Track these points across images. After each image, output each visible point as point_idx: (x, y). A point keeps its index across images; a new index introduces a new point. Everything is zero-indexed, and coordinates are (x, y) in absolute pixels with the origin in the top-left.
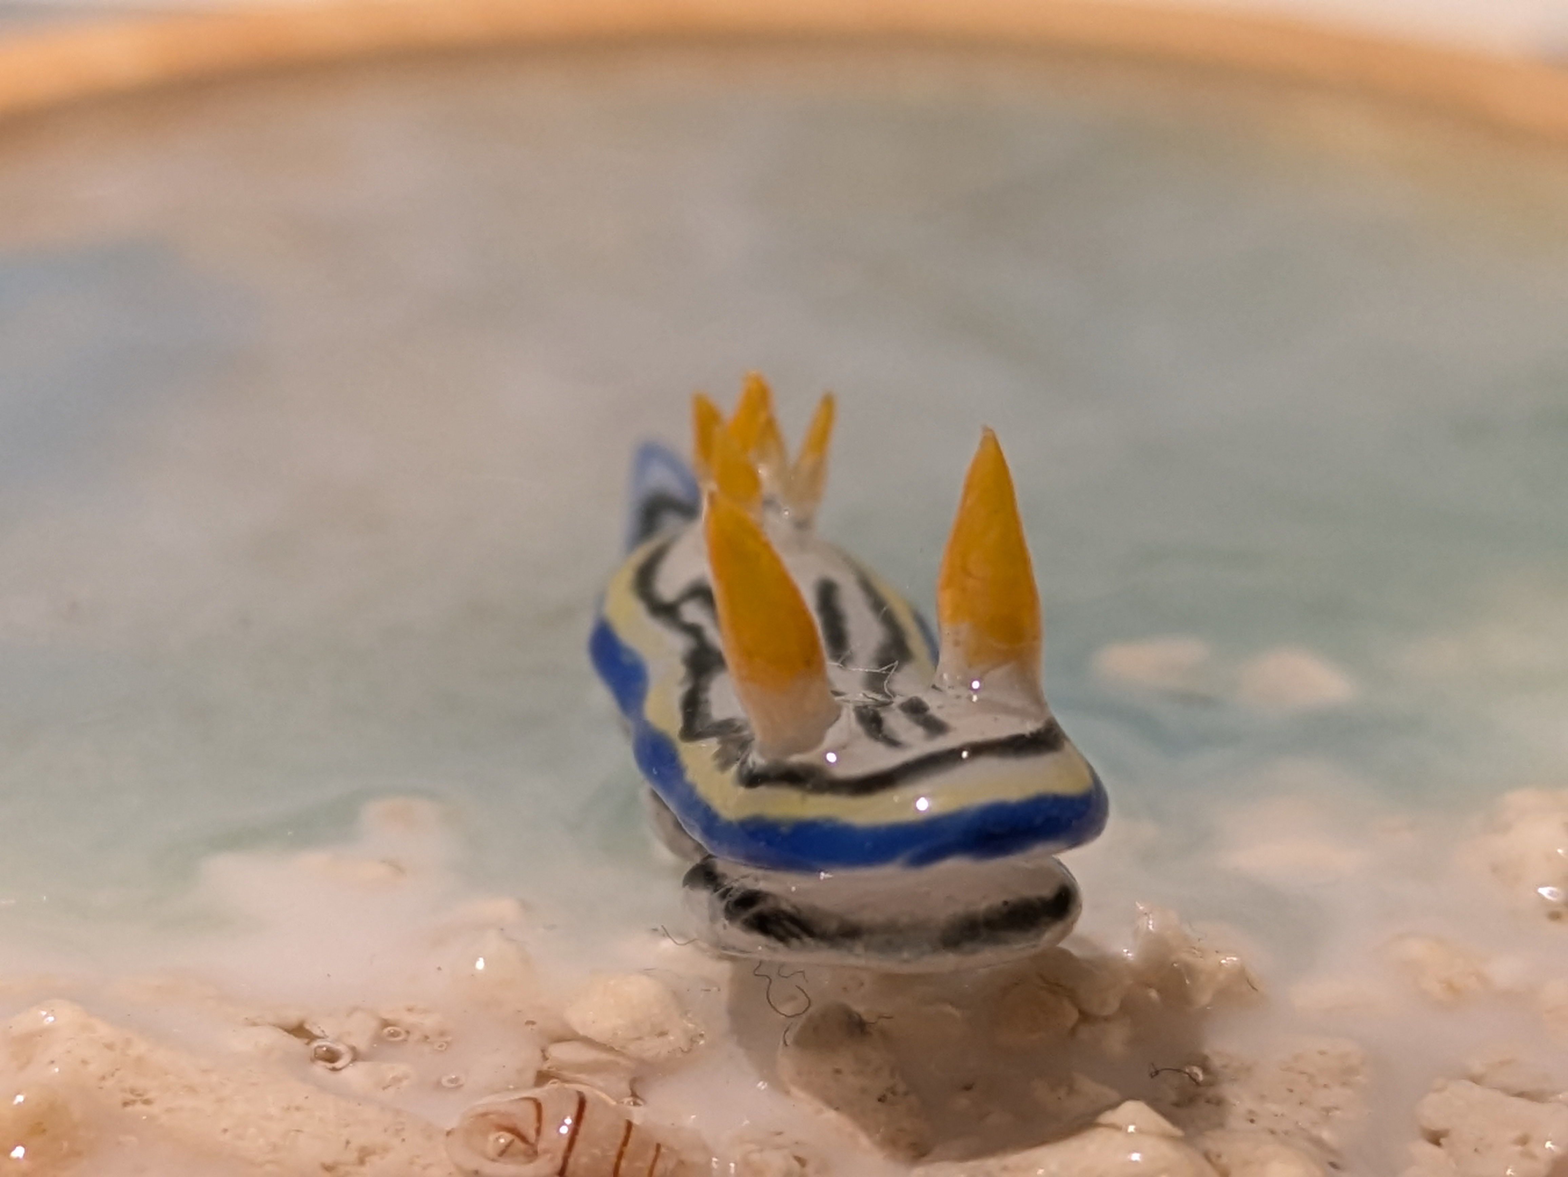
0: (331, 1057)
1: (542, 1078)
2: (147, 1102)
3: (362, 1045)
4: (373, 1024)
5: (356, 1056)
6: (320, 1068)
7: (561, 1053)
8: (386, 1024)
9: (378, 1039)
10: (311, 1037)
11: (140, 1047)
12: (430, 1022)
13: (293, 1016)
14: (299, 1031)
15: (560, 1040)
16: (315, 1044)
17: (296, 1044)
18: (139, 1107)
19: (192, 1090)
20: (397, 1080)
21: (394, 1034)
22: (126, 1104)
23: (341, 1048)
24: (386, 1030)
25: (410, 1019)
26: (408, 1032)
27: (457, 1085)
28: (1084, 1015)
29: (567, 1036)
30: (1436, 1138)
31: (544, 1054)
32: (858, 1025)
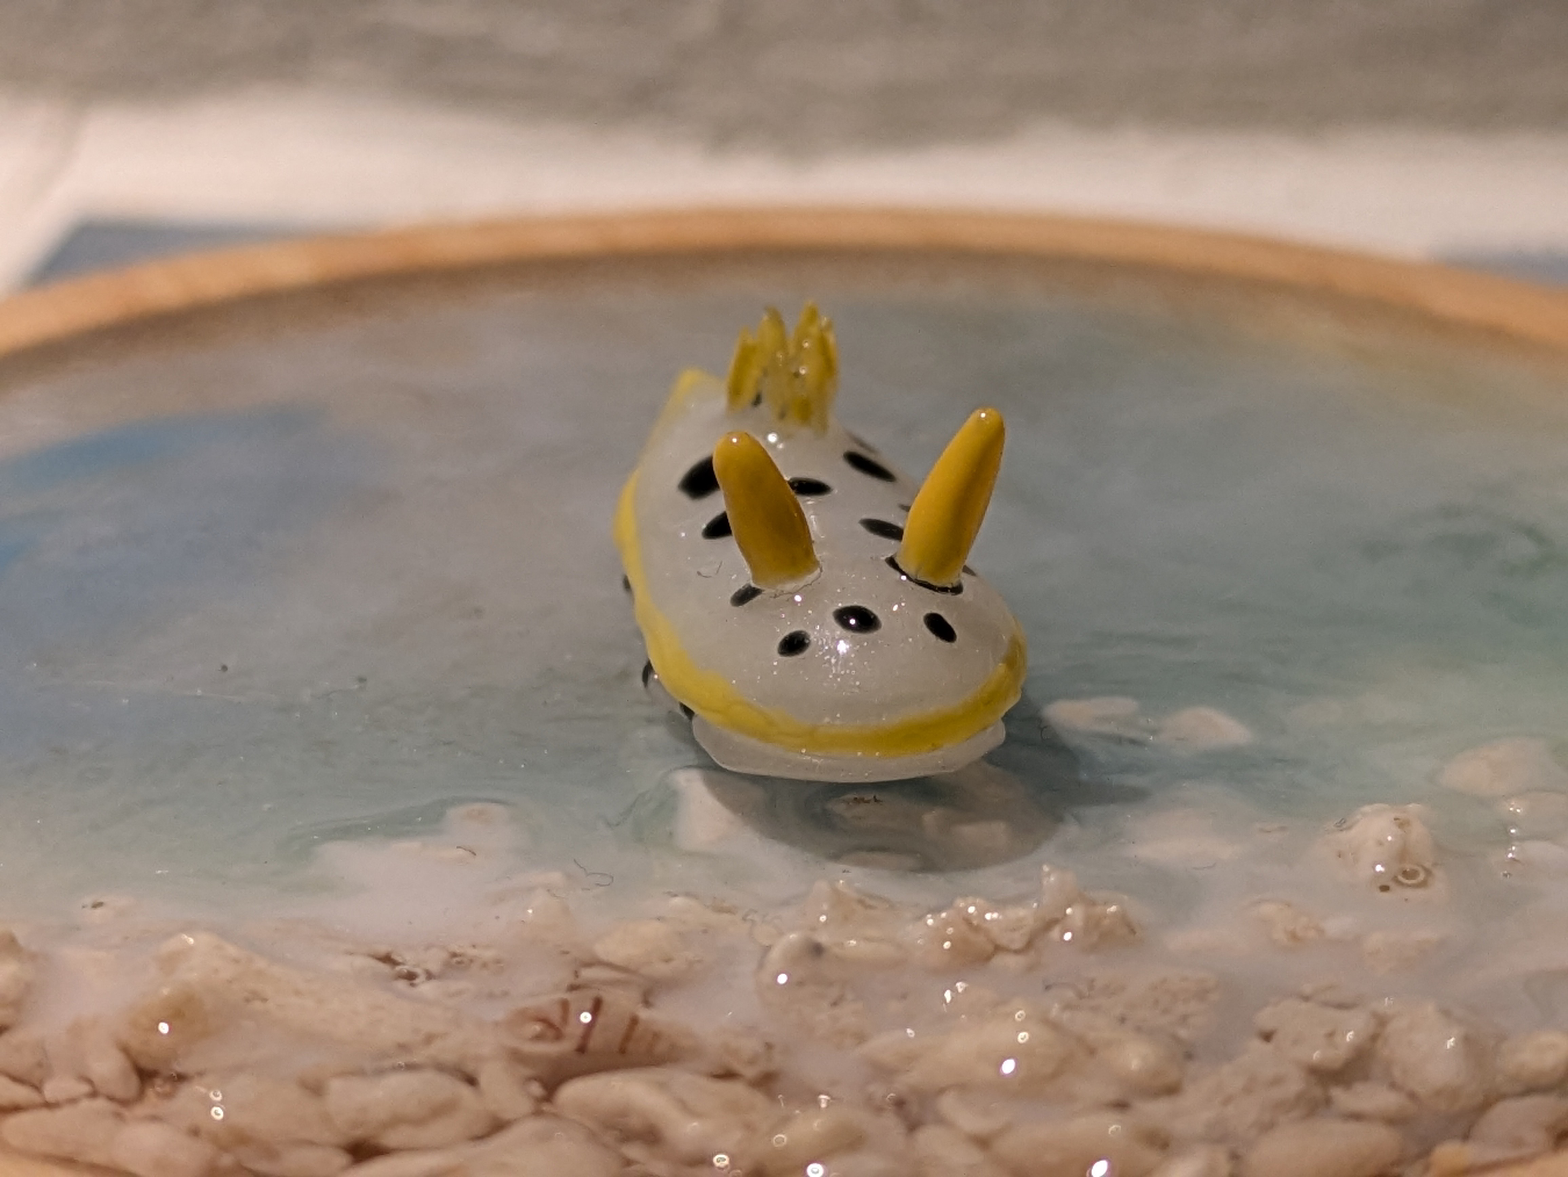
0: (411, 977)
1: (573, 988)
2: (265, 1000)
3: (434, 968)
4: (444, 955)
5: (430, 976)
6: (402, 985)
7: (587, 974)
8: (454, 955)
9: (447, 965)
10: (394, 963)
11: (261, 963)
12: (488, 954)
13: (383, 949)
14: (387, 959)
15: (589, 965)
16: (398, 968)
17: (385, 968)
18: (257, 1005)
19: (298, 993)
20: (459, 993)
21: (459, 963)
22: (247, 1000)
23: (418, 970)
24: (455, 960)
25: (472, 952)
26: (471, 961)
27: (505, 994)
28: (998, 949)
29: (594, 962)
30: (1267, 1037)
31: (576, 974)
32: (817, 950)
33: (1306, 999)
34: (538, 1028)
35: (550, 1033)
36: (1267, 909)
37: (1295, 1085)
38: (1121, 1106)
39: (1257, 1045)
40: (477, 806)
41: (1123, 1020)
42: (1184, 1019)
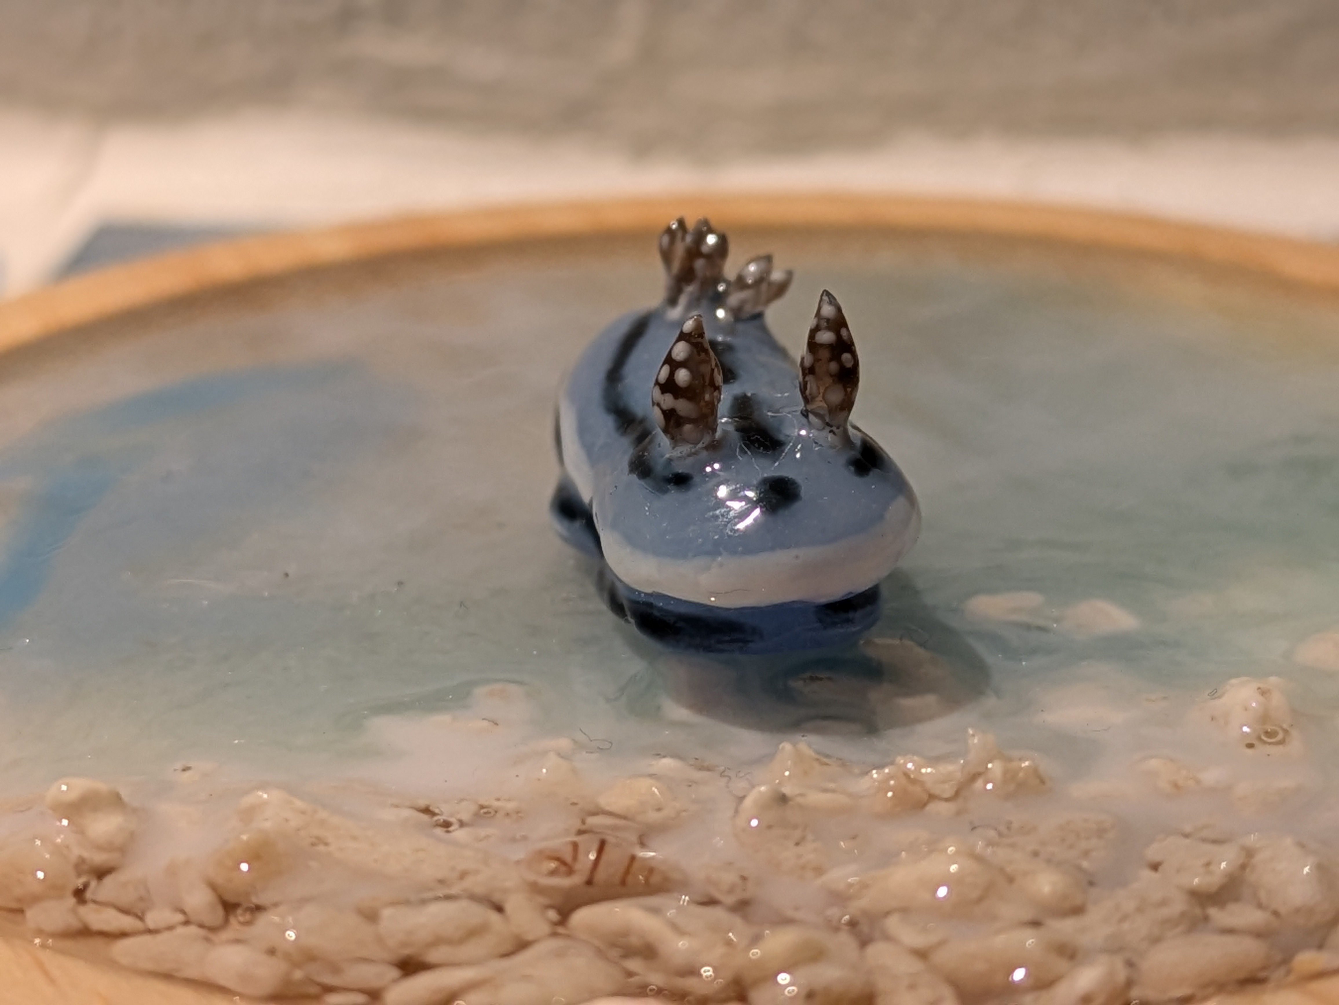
0: (446, 825)
1: (580, 832)
2: (326, 844)
3: (465, 817)
4: (473, 808)
5: (462, 824)
6: (439, 831)
7: (592, 821)
8: (482, 807)
9: (476, 815)
10: (433, 814)
11: (322, 814)
12: (511, 806)
13: (422, 803)
14: (427, 811)
15: (594, 814)
16: (436, 818)
17: (425, 818)
18: (321, 848)
19: (354, 838)
20: (487, 837)
21: (485, 813)
22: (313, 845)
23: (452, 820)
24: (482, 811)
25: (496, 804)
26: (496, 812)
27: (525, 838)
28: (932, 797)
29: (598, 812)
30: (1155, 867)
31: (583, 822)
32: (783, 799)
33: (1187, 836)
34: (553, 865)
35: (563, 869)
36: (1154, 763)
37: (1179, 905)
38: (1036, 924)
39: (1147, 874)
40: (497, 686)
41: (1036, 854)
42: (1086, 854)
